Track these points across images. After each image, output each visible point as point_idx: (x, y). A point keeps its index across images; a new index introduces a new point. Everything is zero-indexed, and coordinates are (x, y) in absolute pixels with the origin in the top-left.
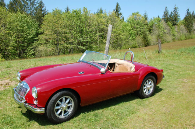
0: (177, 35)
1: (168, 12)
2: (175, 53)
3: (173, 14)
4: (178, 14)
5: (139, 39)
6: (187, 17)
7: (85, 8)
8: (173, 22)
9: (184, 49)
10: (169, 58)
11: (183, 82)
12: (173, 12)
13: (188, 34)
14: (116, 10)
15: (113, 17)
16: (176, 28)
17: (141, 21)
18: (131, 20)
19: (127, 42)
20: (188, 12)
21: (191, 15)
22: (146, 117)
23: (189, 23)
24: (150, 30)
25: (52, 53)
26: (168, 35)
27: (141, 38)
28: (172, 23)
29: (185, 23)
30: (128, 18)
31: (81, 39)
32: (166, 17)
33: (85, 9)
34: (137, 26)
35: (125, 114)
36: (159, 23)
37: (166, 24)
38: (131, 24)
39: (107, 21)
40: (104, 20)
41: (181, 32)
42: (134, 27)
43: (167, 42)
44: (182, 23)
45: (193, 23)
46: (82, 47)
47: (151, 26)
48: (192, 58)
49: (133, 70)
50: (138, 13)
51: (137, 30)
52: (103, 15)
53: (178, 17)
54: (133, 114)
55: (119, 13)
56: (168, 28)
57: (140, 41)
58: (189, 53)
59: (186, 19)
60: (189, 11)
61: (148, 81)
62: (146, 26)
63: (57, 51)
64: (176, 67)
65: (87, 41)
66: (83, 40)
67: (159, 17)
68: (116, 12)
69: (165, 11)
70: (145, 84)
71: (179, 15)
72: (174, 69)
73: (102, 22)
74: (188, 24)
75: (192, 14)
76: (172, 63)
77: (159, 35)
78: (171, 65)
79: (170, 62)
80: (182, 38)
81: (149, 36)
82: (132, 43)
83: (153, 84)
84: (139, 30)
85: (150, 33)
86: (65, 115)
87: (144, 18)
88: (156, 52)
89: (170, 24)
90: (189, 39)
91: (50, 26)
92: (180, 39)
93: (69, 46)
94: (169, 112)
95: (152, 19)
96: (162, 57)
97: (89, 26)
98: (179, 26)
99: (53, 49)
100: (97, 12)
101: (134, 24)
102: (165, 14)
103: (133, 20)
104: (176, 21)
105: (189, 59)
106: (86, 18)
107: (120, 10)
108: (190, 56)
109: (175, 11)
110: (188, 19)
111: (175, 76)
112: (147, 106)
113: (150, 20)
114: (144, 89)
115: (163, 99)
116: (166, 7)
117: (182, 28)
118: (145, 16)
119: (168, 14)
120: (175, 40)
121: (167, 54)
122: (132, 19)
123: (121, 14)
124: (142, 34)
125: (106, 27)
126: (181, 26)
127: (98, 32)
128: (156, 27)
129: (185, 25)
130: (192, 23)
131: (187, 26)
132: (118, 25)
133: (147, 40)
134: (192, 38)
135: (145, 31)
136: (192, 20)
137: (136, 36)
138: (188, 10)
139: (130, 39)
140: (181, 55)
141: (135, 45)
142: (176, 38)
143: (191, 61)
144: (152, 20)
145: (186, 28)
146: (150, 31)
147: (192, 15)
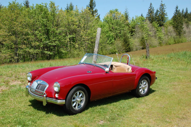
0: (164, 38)
1: (153, 10)
2: (164, 59)
3: (159, 12)
4: (165, 12)
5: (119, 43)
6: (176, 16)
7: (53, 2)
8: (159, 22)
9: (173, 54)
10: (158, 63)
11: (174, 85)
12: (159, 10)
13: (177, 37)
14: (90, 6)
15: (87, 15)
16: (163, 30)
17: (120, 21)
18: (109, 19)
19: (105, 46)
20: (176, 11)
21: (180, 14)
22: (144, 110)
23: (178, 23)
24: (132, 32)
25: (9, 60)
26: (153, 38)
27: (121, 41)
28: (158, 24)
29: (173, 23)
30: (105, 16)
31: (47, 42)
32: (150, 15)
33: (52, 5)
34: (116, 27)
35: (126, 108)
36: (143, 23)
37: (151, 24)
38: (109, 24)
39: (79, 20)
40: (75, 19)
41: (169, 34)
42: (112, 28)
43: (153, 47)
44: (170, 23)
45: (183, 24)
46: (49, 53)
47: (132, 27)
48: (182, 63)
49: (130, 70)
50: (117, 10)
51: (117, 31)
52: (73, 12)
53: (166, 16)
54: (133, 108)
55: (94, 10)
56: (153, 29)
57: (120, 45)
58: (179, 58)
59: (175, 18)
60: (178, 10)
61: (143, 81)
62: (128, 27)
63: (16, 58)
64: (166, 71)
65: (55, 44)
66: (50, 44)
67: (142, 15)
68: (89, 10)
69: (150, 9)
70: (141, 84)
71: (167, 13)
72: (164, 74)
73: (73, 21)
74: (177, 25)
75: (181, 12)
76: (162, 69)
77: (143, 38)
78: (161, 70)
79: (160, 68)
80: (171, 42)
81: (131, 39)
82: (111, 48)
83: (147, 85)
84: (119, 32)
85: (132, 35)
86: (79, 108)
87: (124, 17)
88: (143, 57)
89: (156, 24)
90: (178, 43)
91: (5, 25)
92: (168, 44)
93: (31, 51)
94: (163, 107)
95: (133, 18)
96: (151, 62)
97: (57, 26)
98: (166, 27)
99: (10, 55)
100: (66, 8)
101: (112, 24)
102: (150, 12)
103: (111, 20)
104: (162, 21)
105: (179, 65)
106: (54, 16)
107: (95, 6)
108: (181, 62)
109: (161, 9)
110: (177, 18)
111: (166, 81)
112: (144, 103)
113: (131, 20)
114: (140, 89)
115: (157, 97)
116: (151, 4)
117: (170, 29)
118: (126, 14)
119: (153, 13)
120: (162, 44)
121: (155, 59)
122: (110, 17)
123: (96, 11)
124: (122, 37)
125: (78, 28)
126: (169, 27)
127: (68, 34)
128: (139, 28)
129: (173, 26)
130: (181, 24)
131: (176, 27)
132: (93, 25)
133: (129, 45)
134: (182, 42)
135: (126, 33)
136: (182, 20)
137: (115, 39)
138: (177, 8)
139: (108, 43)
140: (171, 61)
141: (114, 51)
142: (164, 42)
143: (182, 67)
144: (134, 20)
145: (175, 29)
146: (131, 34)
147: (182, 14)
